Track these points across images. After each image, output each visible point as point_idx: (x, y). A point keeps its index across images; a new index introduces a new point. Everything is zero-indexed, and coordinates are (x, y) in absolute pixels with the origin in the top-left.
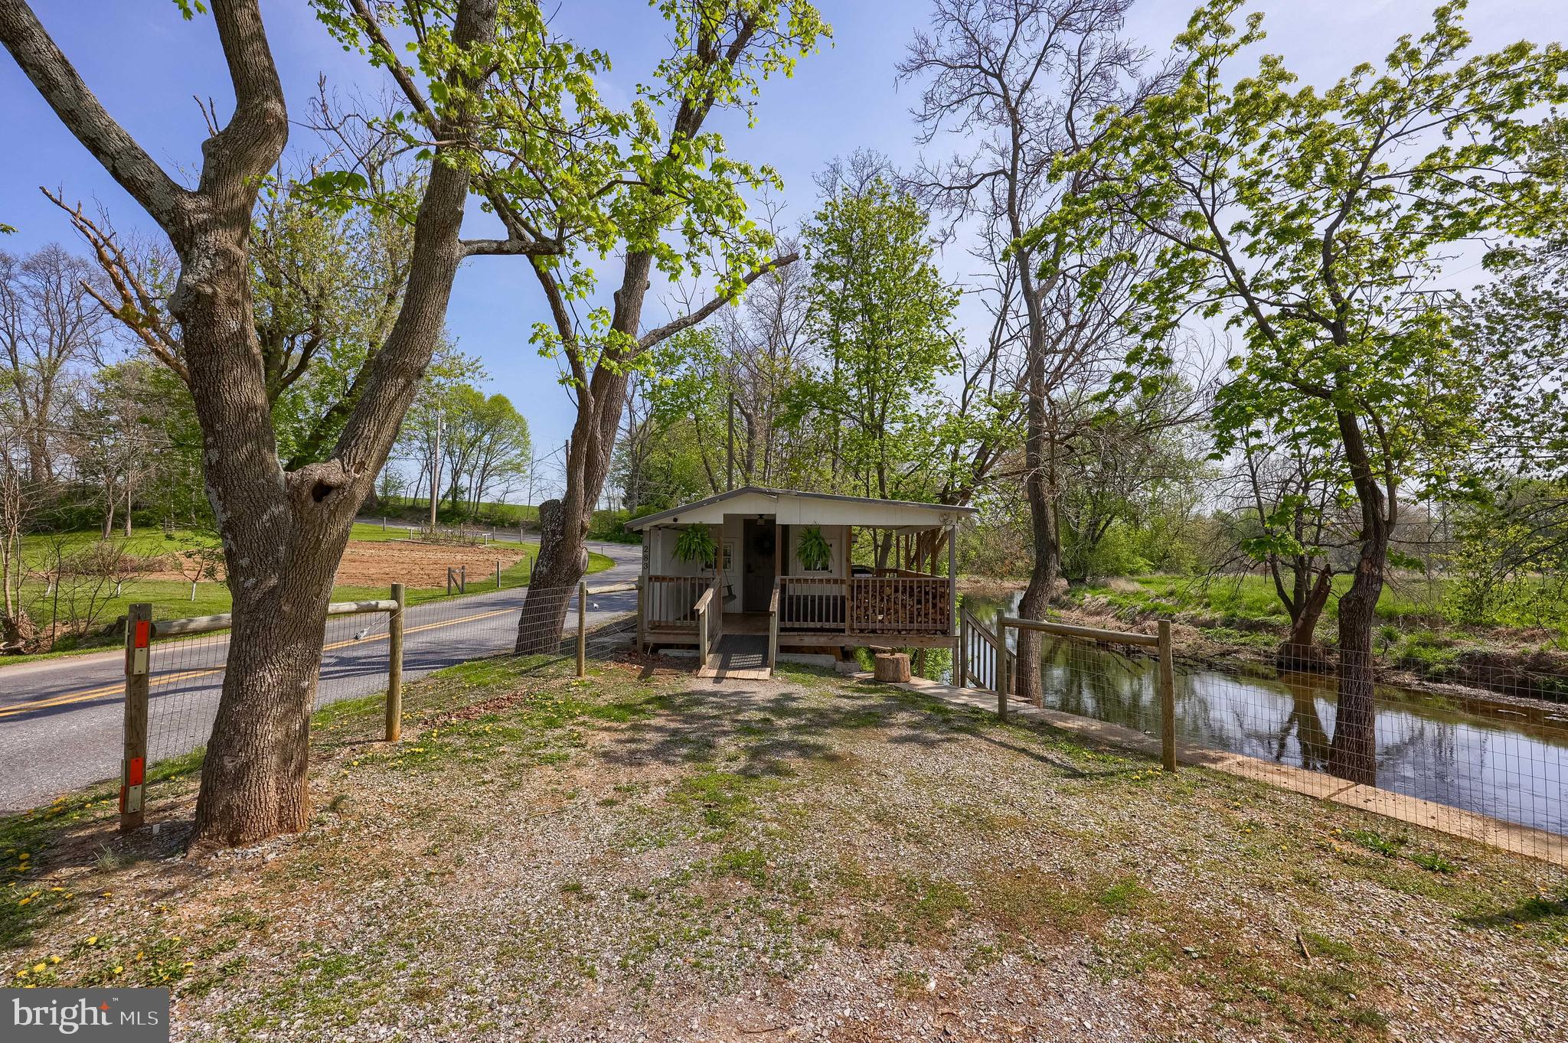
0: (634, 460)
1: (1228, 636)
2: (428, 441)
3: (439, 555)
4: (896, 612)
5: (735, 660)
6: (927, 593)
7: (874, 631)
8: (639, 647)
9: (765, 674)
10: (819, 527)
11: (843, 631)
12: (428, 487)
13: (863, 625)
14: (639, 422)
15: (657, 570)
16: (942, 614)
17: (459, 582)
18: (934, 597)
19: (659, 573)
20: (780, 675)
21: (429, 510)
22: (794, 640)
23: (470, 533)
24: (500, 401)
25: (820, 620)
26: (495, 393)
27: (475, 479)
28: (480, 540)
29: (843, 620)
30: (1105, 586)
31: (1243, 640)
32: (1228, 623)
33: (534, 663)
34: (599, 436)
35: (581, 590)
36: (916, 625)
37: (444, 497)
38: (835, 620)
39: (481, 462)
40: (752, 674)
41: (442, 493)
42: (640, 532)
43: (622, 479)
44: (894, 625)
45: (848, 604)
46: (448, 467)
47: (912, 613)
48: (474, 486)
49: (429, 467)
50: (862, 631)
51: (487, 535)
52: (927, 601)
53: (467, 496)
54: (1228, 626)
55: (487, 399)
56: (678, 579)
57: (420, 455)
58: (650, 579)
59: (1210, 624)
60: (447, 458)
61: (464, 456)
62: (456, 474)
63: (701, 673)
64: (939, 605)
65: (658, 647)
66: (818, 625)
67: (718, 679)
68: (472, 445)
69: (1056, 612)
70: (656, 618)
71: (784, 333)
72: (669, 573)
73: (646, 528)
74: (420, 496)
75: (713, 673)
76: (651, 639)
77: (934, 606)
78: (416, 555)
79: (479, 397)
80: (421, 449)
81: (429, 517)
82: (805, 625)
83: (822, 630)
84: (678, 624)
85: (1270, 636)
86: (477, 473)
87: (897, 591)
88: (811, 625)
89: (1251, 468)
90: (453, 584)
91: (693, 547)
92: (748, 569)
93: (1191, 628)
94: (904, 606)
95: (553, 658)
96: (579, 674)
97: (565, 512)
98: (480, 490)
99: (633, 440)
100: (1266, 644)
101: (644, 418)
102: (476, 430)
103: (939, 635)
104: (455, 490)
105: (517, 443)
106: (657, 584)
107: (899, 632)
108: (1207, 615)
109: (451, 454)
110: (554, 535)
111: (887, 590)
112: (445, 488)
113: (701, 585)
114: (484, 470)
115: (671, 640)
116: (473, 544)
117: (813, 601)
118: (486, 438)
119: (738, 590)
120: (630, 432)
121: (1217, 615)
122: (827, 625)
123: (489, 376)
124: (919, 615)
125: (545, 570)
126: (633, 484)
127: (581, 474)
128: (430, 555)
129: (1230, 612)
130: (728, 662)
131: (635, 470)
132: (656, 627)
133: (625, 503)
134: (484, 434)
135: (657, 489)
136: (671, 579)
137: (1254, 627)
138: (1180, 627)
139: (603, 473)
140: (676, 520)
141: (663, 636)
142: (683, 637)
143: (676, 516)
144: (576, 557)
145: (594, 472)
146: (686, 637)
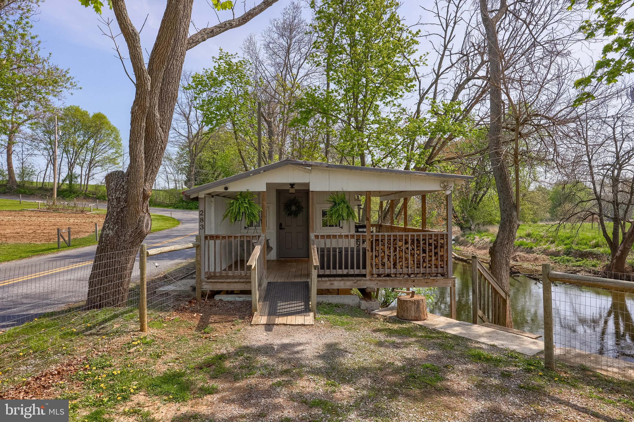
0: (191, 156)
1: (568, 261)
2: (50, 143)
3: (58, 219)
4: (407, 259)
5: (282, 306)
6: (430, 245)
7: (389, 275)
8: (198, 294)
9: (309, 319)
10: (344, 193)
11: (364, 276)
12: (52, 175)
13: (381, 271)
14: (194, 132)
15: (211, 230)
16: (442, 261)
17: (67, 239)
18: (436, 247)
19: (213, 233)
20: (323, 319)
21: (52, 189)
22: (327, 284)
23: (81, 204)
24: (99, 117)
25: (346, 268)
26: (97, 112)
27: (84, 169)
28: (88, 209)
29: (364, 268)
30: (487, 231)
31: (578, 263)
32: (568, 253)
33: (101, 318)
34: (158, 115)
35: (142, 252)
36: (422, 270)
37: (64, 181)
38: (358, 268)
39: (88, 158)
40: (299, 320)
41: (62, 178)
42: (197, 199)
43: (184, 169)
44: (405, 270)
45: (368, 254)
46: (65, 161)
47: (419, 261)
48: (84, 173)
49: (52, 161)
50: (379, 275)
51: (92, 205)
52: (430, 251)
53: (79, 180)
54: (568, 255)
55: (91, 115)
56: (230, 237)
57: (46, 153)
58: (206, 237)
59: (556, 254)
60: (65, 155)
61: (76, 153)
62: (71, 166)
63: (255, 320)
64: (440, 254)
65: (214, 293)
66: (345, 272)
67: (269, 327)
68: (82, 147)
69: (458, 247)
70: (212, 269)
71: (291, 67)
72: (221, 233)
73: (202, 195)
74: (47, 180)
75: (264, 320)
76: (207, 287)
77: (436, 254)
78: (41, 219)
79: (85, 114)
80: (45, 149)
81: (52, 194)
82: (334, 272)
83: (347, 275)
84: (230, 273)
85: (595, 262)
86: (85, 165)
87: (406, 243)
88: (339, 272)
89: (588, 156)
90: (61, 240)
91: (242, 210)
92: (280, 227)
93: (544, 256)
94: (413, 255)
95: (121, 309)
96: (142, 330)
97: (128, 182)
98: (88, 176)
99: (190, 142)
100: (593, 266)
101: (197, 128)
102: (84, 136)
103: (440, 277)
104: (71, 177)
105: (112, 146)
106: (212, 242)
107: (409, 275)
108: (553, 248)
109: (67, 152)
110: (119, 202)
111: (400, 244)
112: (64, 175)
113: (249, 242)
114: (90, 163)
115: (225, 287)
116: (82, 212)
117: (340, 253)
118: (91, 142)
119: (273, 244)
120: (188, 138)
121: (560, 248)
122: (351, 272)
123: (78, 86)
124: (424, 261)
125: (111, 233)
126: (191, 171)
127: (141, 148)
128: (51, 219)
129: (568, 246)
130: (276, 309)
131: (192, 162)
132: (211, 277)
133: (186, 184)
134: (89, 139)
135: (206, 175)
136: (224, 237)
137: (583, 255)
138: (538, 256)
139: (161, 148)
140: (226, 188)
141: (218, 284)
142: (235, 285)
143: (227, 185)
144: (139, 221)
145: (153, 147)
146: (239, 284)
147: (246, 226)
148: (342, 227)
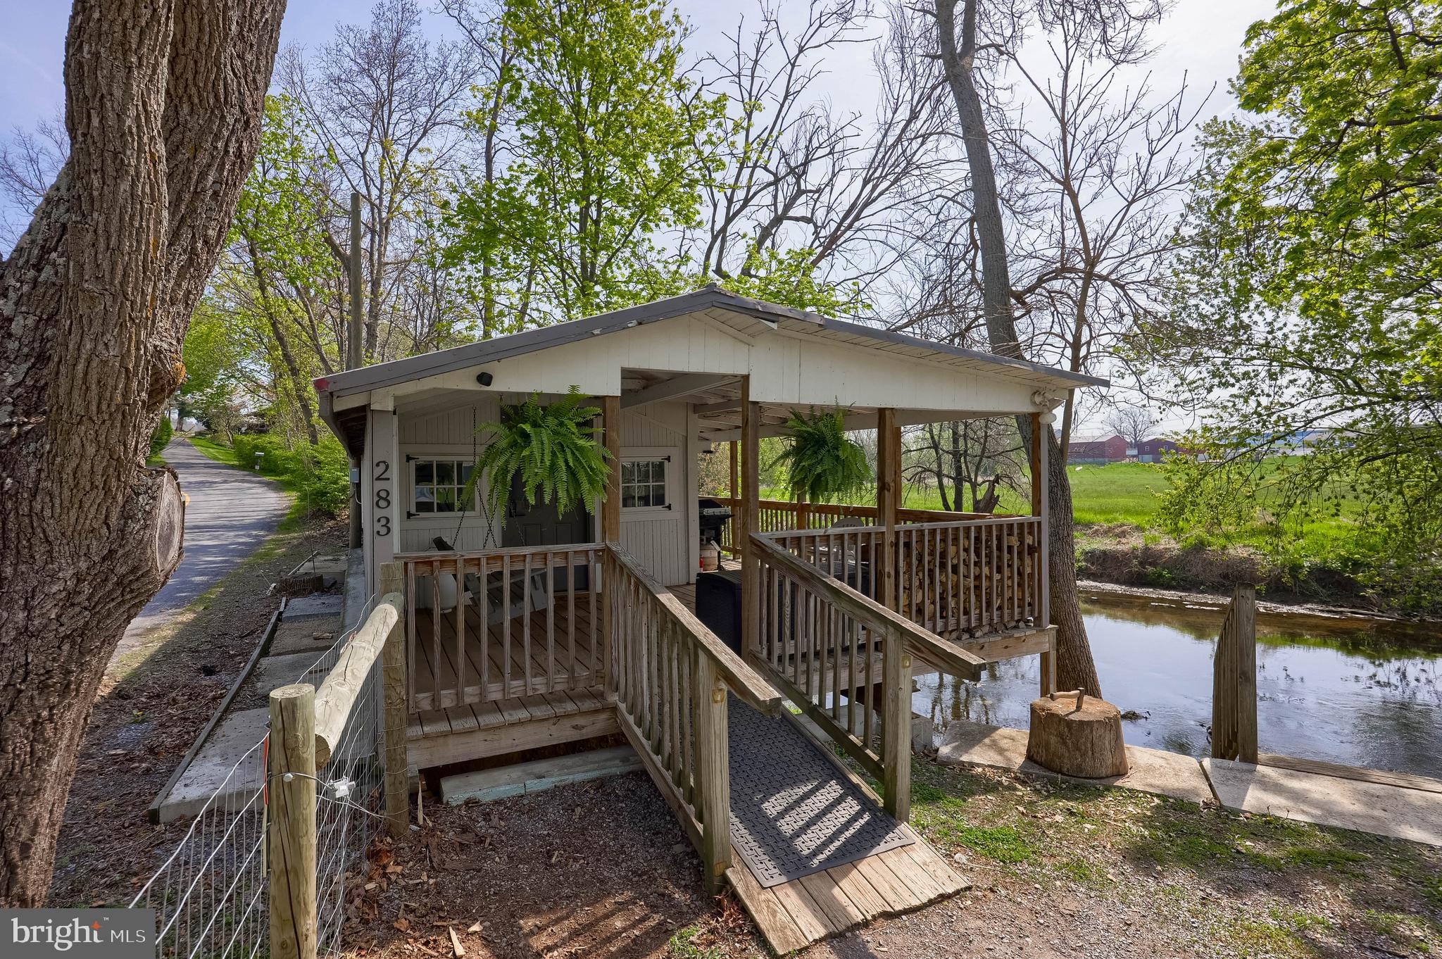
6: (1009, 549)
18: (1019, 555)
44: (963, 620)
45: (890, 586)
52: (1010, 564)
64: (1027, 571)
65: (438, 778)
73: (384, 401)
77: (1020, 573)
94: (976, 579)
107: (969, 632)
139: (239, 154)
140: (485, 379)
141: (451, 741)
142: (517, 732)
143: (486, 368)
144: (126, 517)
145: (202, 132)
146: (531, 728)
147: (413, 510)
148: (669, 507)
